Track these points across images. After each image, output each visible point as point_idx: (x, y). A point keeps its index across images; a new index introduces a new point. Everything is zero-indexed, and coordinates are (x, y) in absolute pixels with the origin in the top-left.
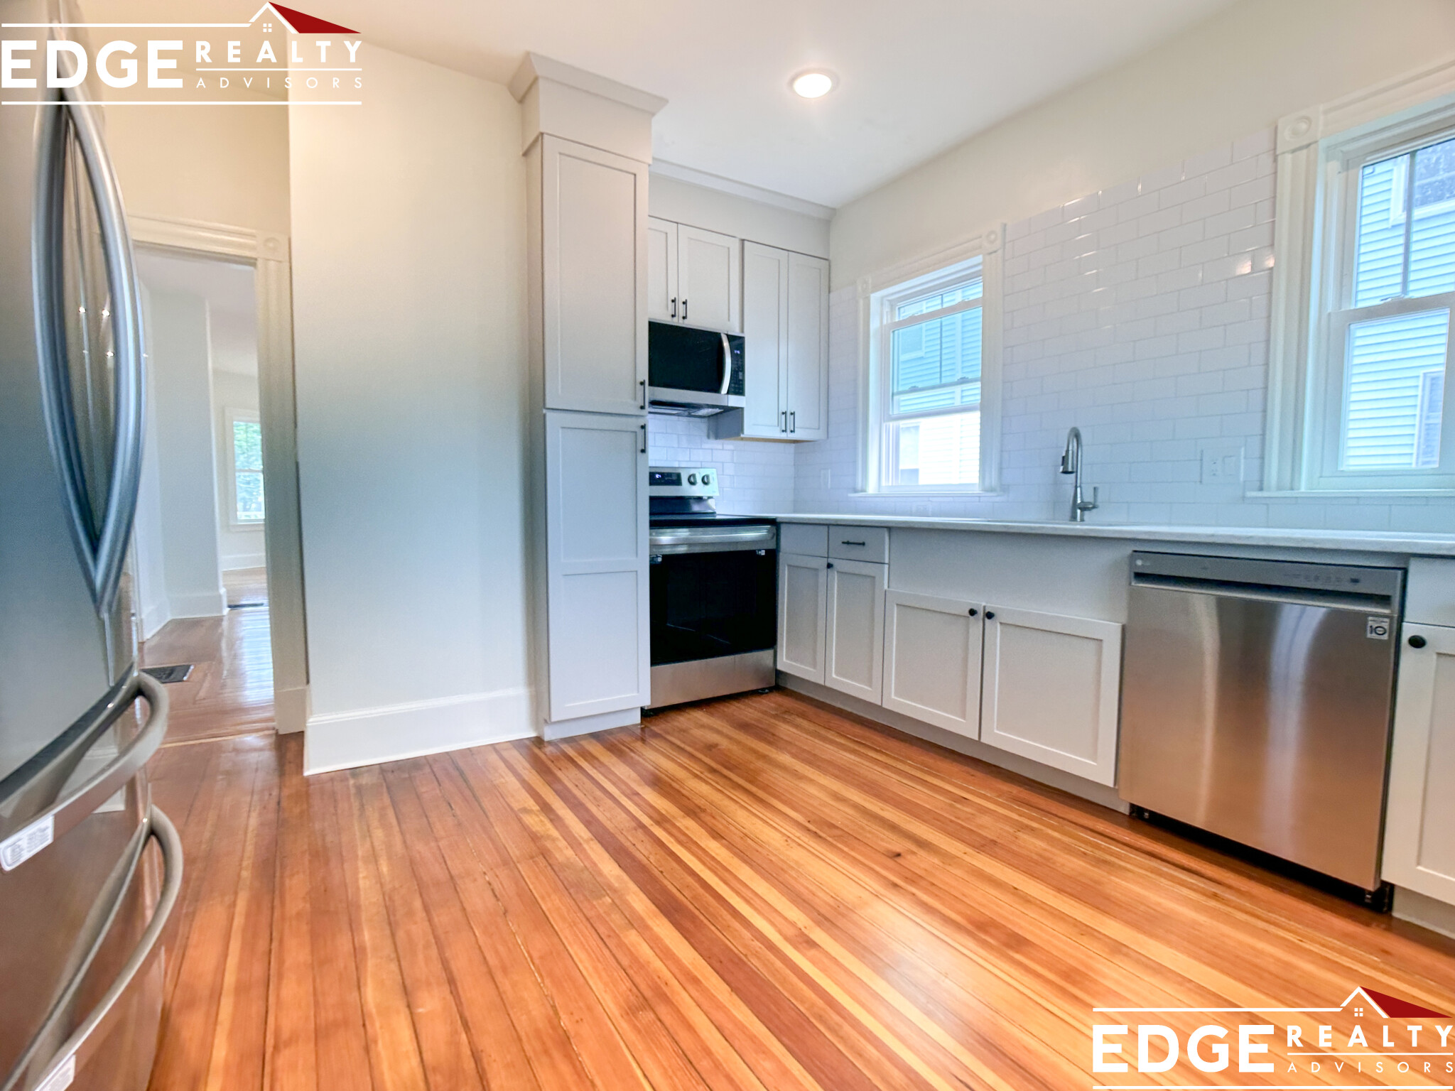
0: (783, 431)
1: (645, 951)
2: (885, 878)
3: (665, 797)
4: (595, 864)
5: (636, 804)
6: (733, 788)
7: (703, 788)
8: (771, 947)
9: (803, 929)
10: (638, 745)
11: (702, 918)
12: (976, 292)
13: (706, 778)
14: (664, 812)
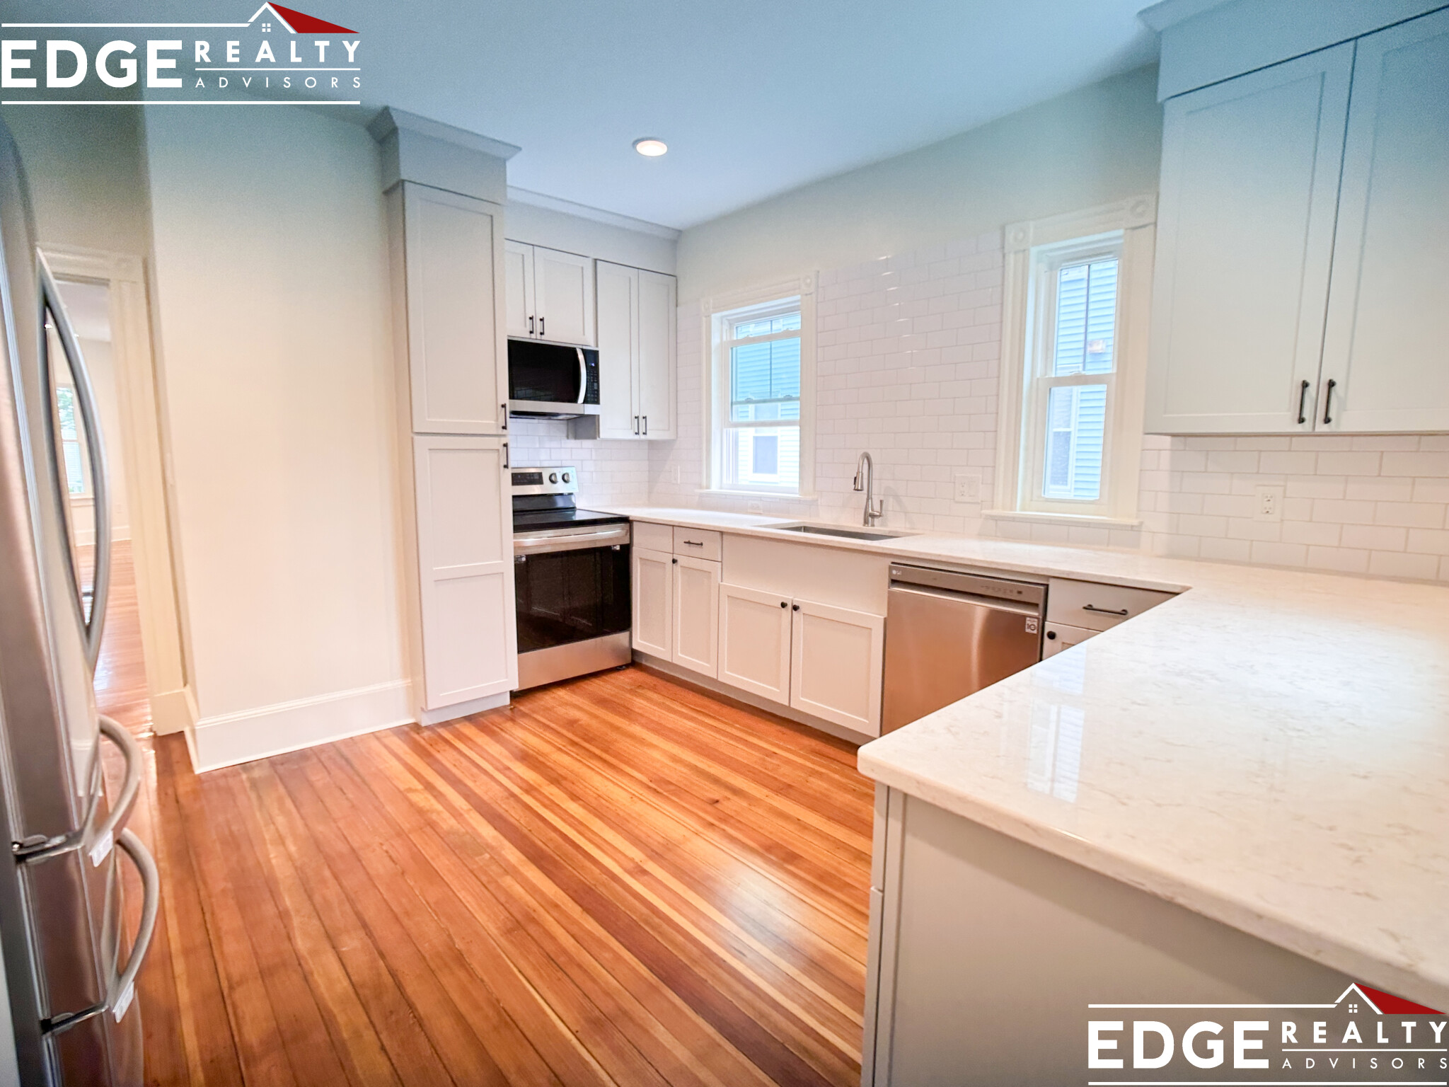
0: (636, 433)
1: (518, 889)
2: (704, 819)
3: (534, 770)
4: (474, 829)
5: (509, 778)
6: (590, 757)
7: (565, 760)
8: (614, 877)
9: (640, 863)
10: (509, 725)
11: (562, 862)
12: (794, 323)
13: (568, 751)
14: (531, 782)
